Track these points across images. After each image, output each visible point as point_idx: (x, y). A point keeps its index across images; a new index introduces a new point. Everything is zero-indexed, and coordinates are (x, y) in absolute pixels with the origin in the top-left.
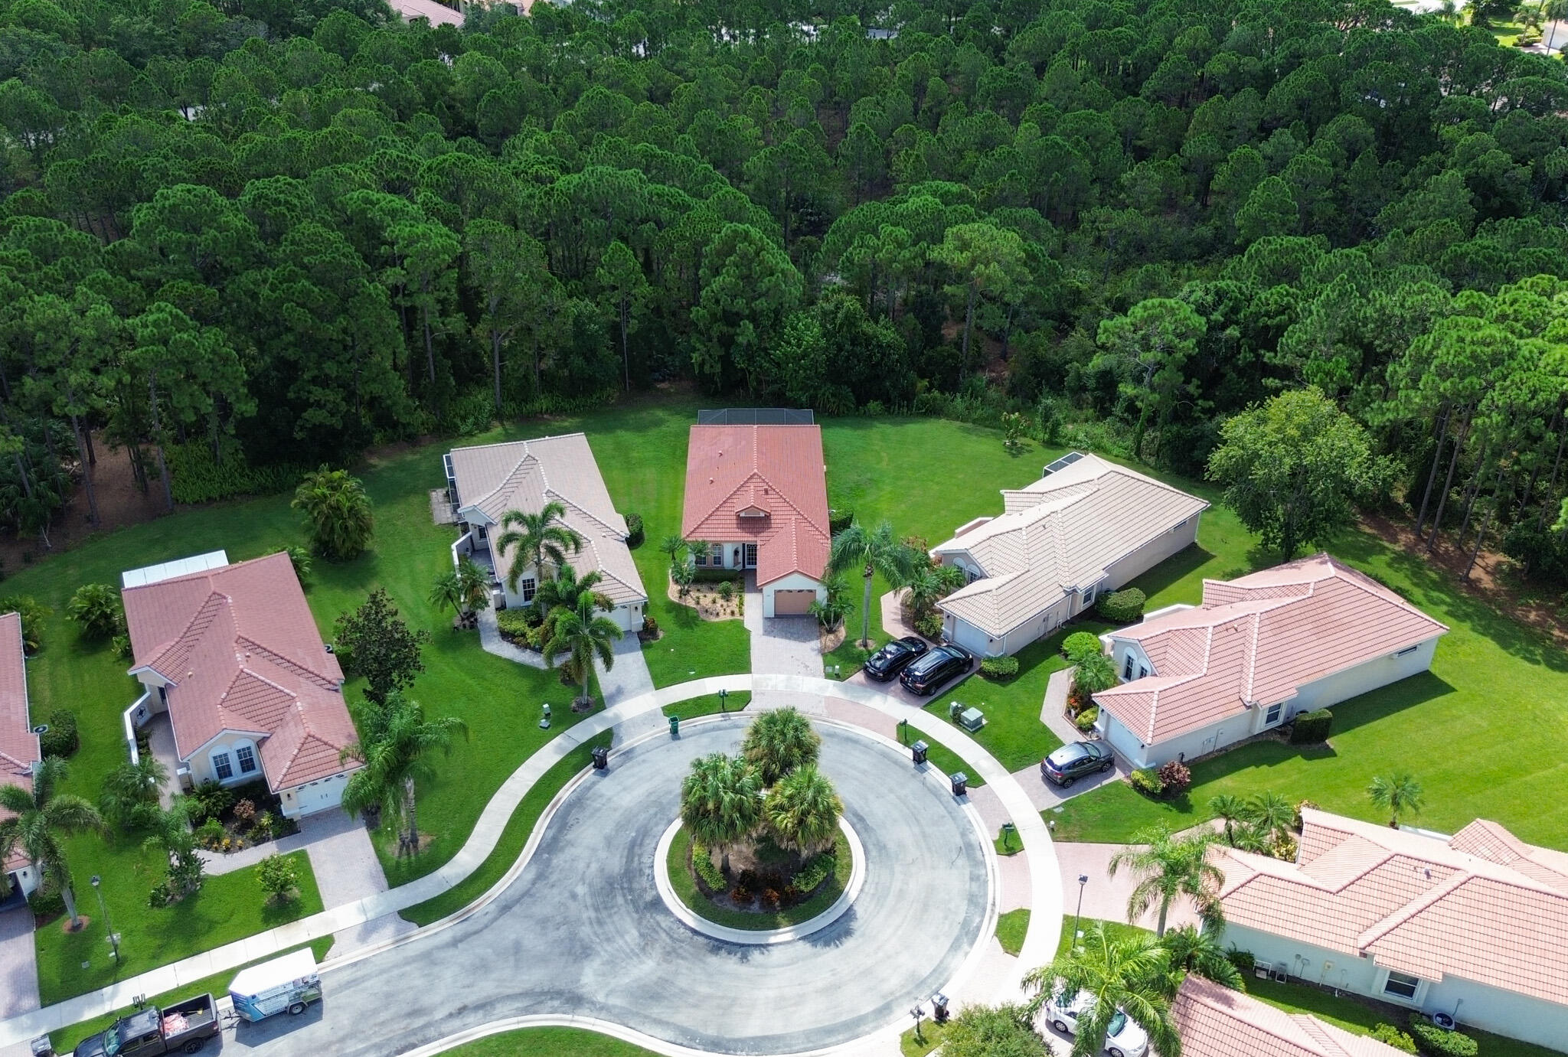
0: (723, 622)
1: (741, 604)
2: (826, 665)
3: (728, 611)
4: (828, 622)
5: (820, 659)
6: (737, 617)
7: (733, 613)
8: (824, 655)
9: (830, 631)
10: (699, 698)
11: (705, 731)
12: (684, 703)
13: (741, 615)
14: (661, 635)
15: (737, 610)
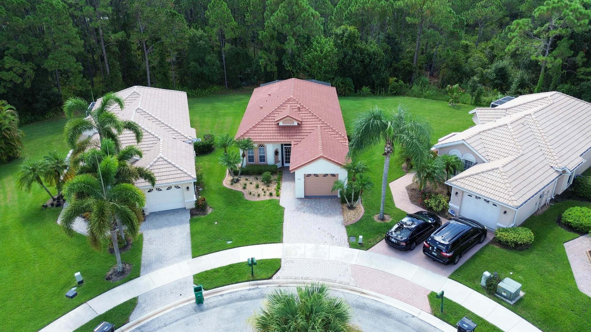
0: (263, 202)
1: (279, 188)
2: (349, 236)
3: (268, 193)
4: (350, 201)
5: (344, 231)
6: (274, 197)
7: (271, 194)
8: (347, 227)
9: (351, 208)
10: (231, 266)
11: (231, 302)
12: (216, 271)
13: (278, 196)
14: (210, 211)
15: (274, 193)
